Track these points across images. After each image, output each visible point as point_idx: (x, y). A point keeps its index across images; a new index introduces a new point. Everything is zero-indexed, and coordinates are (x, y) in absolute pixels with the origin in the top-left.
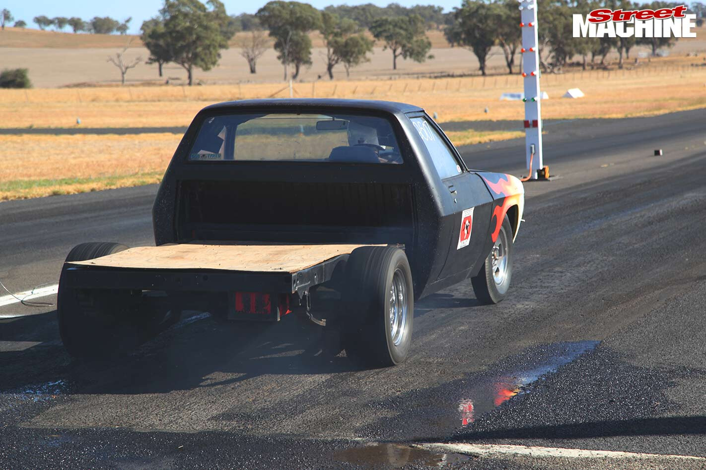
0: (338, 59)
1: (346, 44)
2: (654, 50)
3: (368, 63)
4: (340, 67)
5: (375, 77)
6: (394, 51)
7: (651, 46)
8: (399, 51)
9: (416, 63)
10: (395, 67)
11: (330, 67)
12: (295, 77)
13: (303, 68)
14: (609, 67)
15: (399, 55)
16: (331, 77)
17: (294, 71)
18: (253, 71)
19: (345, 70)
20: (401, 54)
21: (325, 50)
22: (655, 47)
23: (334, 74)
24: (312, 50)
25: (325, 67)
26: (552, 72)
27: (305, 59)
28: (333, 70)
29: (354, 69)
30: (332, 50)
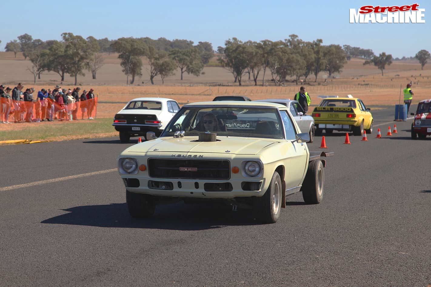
0: (157, 73)
1: (163, 64)
2: (330, 74)
3: (174, 76)
4: (158, 77)
5: (180, 84)
6: (182, 69)
7: (328, 72)
8: (184, 69)
9: (195, 76)
10: (182, 79)
11: (152, 77)
12: (132, 82)
13: (136, 78)
14: (311, 83)
15: (184, 72)
16: (152, 83)
17: (131, 79)
18: (94, 77)
19: (161, 79)
20: (186, 71)
21: (149, 67)
22: (331, 73)
23: (154, 82)
24: (142, 68)
25: (150, 77)
26: (280, 85)
27: (139, 72)
28: (154, 79)
29: (166, 78)
30: (153, 68)
